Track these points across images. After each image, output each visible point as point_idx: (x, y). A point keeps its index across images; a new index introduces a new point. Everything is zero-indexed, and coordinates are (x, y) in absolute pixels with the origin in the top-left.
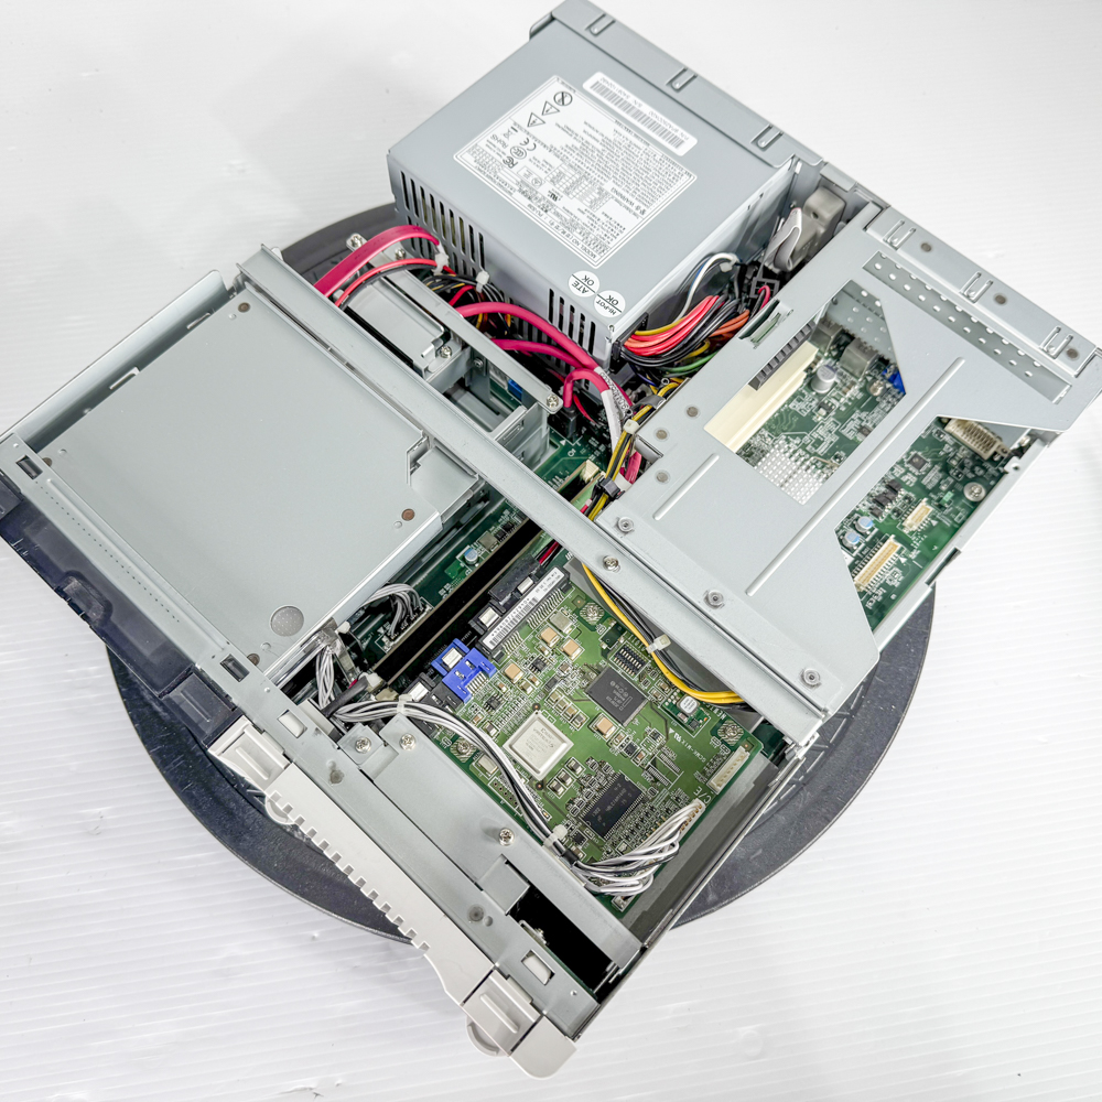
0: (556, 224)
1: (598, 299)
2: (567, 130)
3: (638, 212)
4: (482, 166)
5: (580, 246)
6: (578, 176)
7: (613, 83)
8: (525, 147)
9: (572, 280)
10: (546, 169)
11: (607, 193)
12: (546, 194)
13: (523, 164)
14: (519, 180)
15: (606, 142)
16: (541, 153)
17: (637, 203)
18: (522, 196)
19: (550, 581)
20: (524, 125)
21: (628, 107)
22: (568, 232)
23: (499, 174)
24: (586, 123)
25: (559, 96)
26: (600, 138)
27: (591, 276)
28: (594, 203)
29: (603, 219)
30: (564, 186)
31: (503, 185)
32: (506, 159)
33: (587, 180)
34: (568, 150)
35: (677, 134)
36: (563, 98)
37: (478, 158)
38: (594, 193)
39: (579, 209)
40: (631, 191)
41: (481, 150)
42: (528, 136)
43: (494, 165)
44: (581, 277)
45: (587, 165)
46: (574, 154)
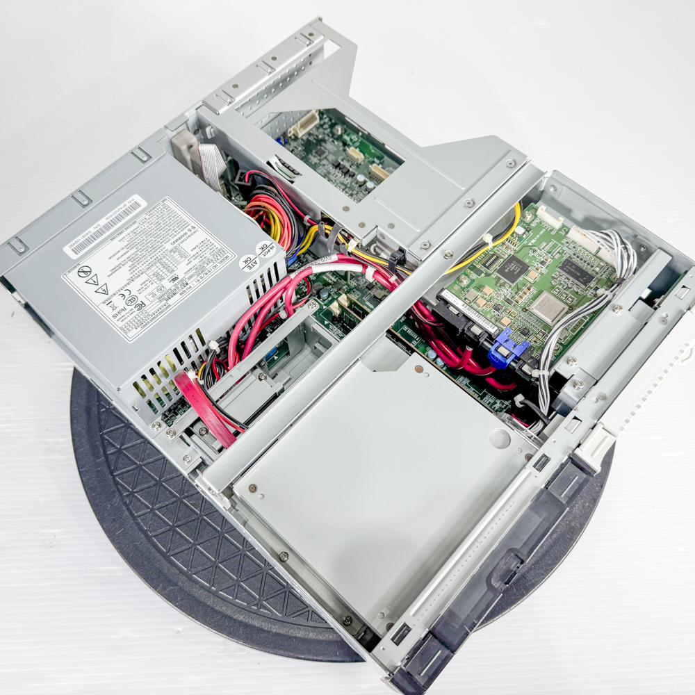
0: (199, 278)
1: (262, 256)
2: (114, 270)
3: (193, 231)
4: (141, 324)
5: (219, 265)
6: (158, 265)
7: (75, 240)
8: (127, 296)
9: (246, 270)
10: (150, 284)
11: (175, 248)
12: (172, 284)
13: (141, 298)
14: (157, 300)
15: (130, 246)
16: (134, 287)
17: (186, 231)
18: (172, 299)
19: (450, 297)
20: (106, 297)
21: (100, 232)
22: (207, 271)
23: (150, 313)
24: (110, 258)
25: (82, 274)
26: (125, 250)
27: (244, 258)
28: (183, 256)
29: (197, 250)
30: (166, 273)
31: (160, 311)
32: (137, 309)
33: (161, 259)
34: (134, 269)
35: (128, 205)
36: (84, 272)
37: (133, 327)
38: (174, 255)
39: (187, 264)
40: (175, 234)
41: (126, 325)
42: (117, 295)
43: (142, 316)
44: (244, 264)
45: (149, 258)
46: (138, 266)
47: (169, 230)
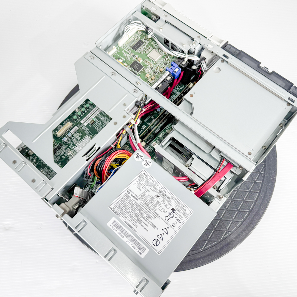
0: (157, 185)
1: (142, 158)
2: (154, 227)
3: (129, 191)
4: (183, 208)
5: (148, 177)
6: (150, 205)
7: (137, 252)
8: (169, 218)
9: (150, 164)
10: (161, 208)
11: (140, 199)
12: (160, 197)
13: (169, 210)
14: (170, 203)
15: (140, 222)
17: (130, 195)
18: (168, 196)
20: (170, 228)
21: (132, 239)
22: (152, 182)
23: (177, 205)
24: (147, 230)
25: (158, 244)
26: (142, 224)
27: (145, 166)
28: (144, 194)
29: (141, 188)
30: (154, 201)
31: (175, 200)
32: (175, 212)
33: (147, 204)
34: (153, 217)
35: (114, 227)
36: (156, 242)
37: (185, 212)
38: (144, 198)
39: (149, 191)
40: (132, 200)
41: (184, 215)
42: (168, 223)
43: (179, 209)
44: (148, 165)
45: (146, 211)
46: (151, 215)
47: (129, 203)
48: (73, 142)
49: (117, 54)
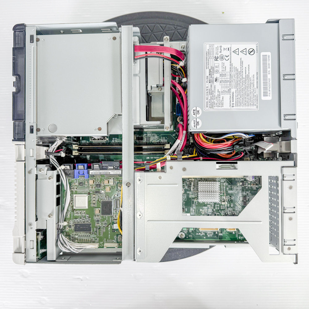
0: (208, 88)
1: (195, 119)
2: (242, 63)
3: (232, 105)
4: (208, 53)
5: (207, 101)
6: (229, 79)
7: (270, 60)
8: (225, 57)
9: (195, 108)
10: (223, 69)
11: (230, 92)
12: (215, 77)
13: (219, 62)
14: (213, 66)
15: (247, 76)
16: (227, 64)
17: (234, 102)
18: (209, 72)
19: (117, 172)
20: (232, 50)
21: (265, 71)
22: (208, 94)
23: (210, 59)
24: (249, 65)
25: (251, 50)
26: (247, 73)
27: (200, 112)
28: (224, 92)
29: (221, 99)
30: (222, 79)
31: (207, 64)
32: (217, 56)
33: (230, 83)
34: (235, 69)
35: (268, 92)
36: (252, 52)
37: (210, 49)
38: (227, 89)
39: (218, 90)
40: (237, 97)
41: (213, 48)
42: (229, 55)
43: (212, 55)
44: (198, 109)
45: (235, 79)
46: (235, 72)
47: (241, 97)
48: (213, 210)
49: (109, 238)
